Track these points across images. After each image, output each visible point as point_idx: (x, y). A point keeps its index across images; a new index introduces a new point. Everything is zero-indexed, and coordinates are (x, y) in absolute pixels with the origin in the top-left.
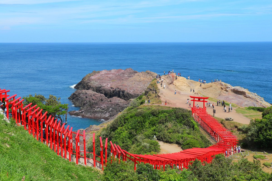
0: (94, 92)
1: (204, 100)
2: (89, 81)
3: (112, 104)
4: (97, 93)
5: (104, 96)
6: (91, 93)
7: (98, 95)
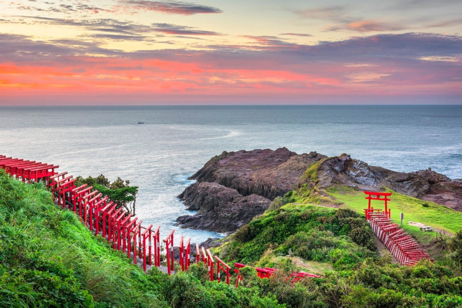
0: (220, 185)
1: (386, 197)
2: (215, 169)
3: (249, 206)
4: (226, 188)
5: (237, 192)
6: (216, 186)
7: (227, 190)
